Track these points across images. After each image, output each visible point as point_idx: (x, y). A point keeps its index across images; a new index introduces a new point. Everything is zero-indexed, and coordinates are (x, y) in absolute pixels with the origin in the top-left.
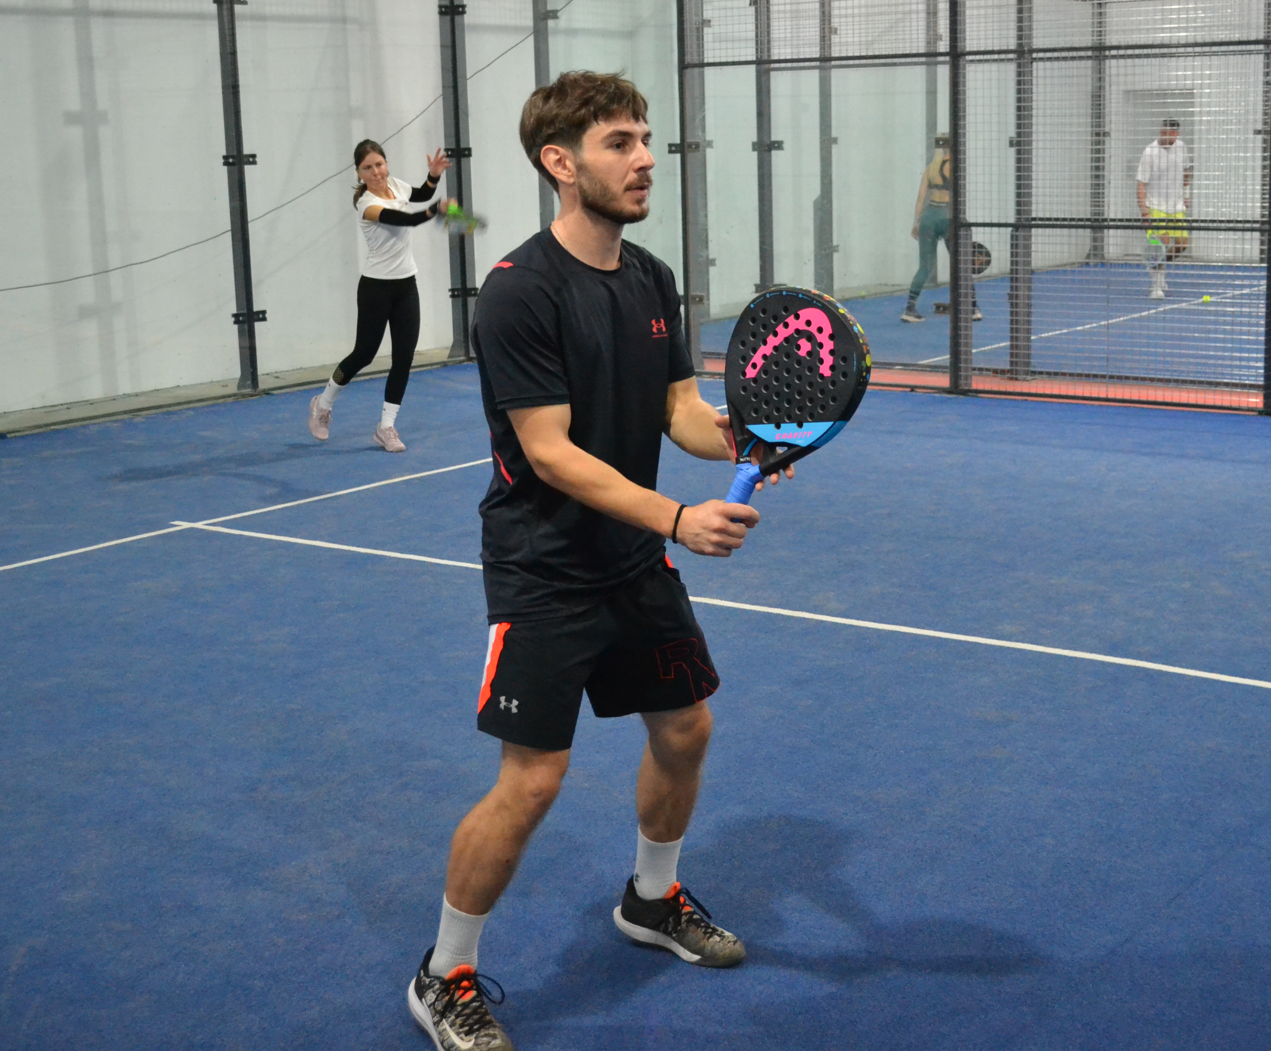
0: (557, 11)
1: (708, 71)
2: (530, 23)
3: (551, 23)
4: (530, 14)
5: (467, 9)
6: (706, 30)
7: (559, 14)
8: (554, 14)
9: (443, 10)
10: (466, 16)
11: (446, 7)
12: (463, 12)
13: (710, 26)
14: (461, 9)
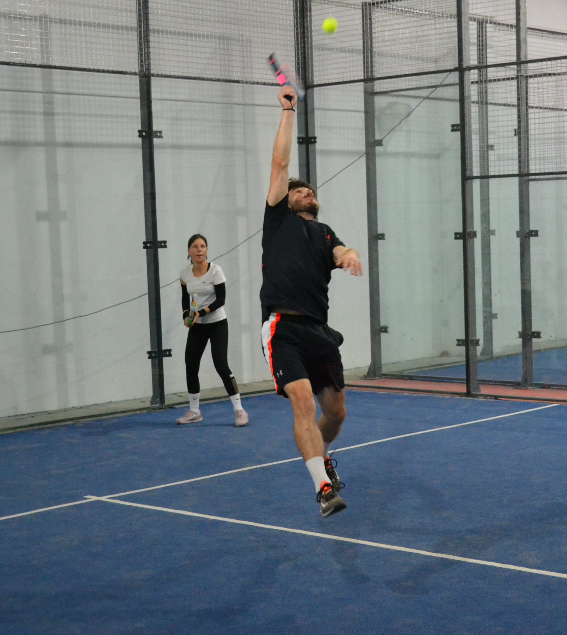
0: (382, 140)
1: (492, 181)
2: (363, 148)
3: (378, 149)
4: (364, 142)
5: (317, 140)
6: (491, 152)
7: (383, 143)
8: (379, 143)
9: (301, 140)
10: (317, 145)
11: (302, 138)
12: (315, 142)
13: (493, 150)
14: (313, 140)
